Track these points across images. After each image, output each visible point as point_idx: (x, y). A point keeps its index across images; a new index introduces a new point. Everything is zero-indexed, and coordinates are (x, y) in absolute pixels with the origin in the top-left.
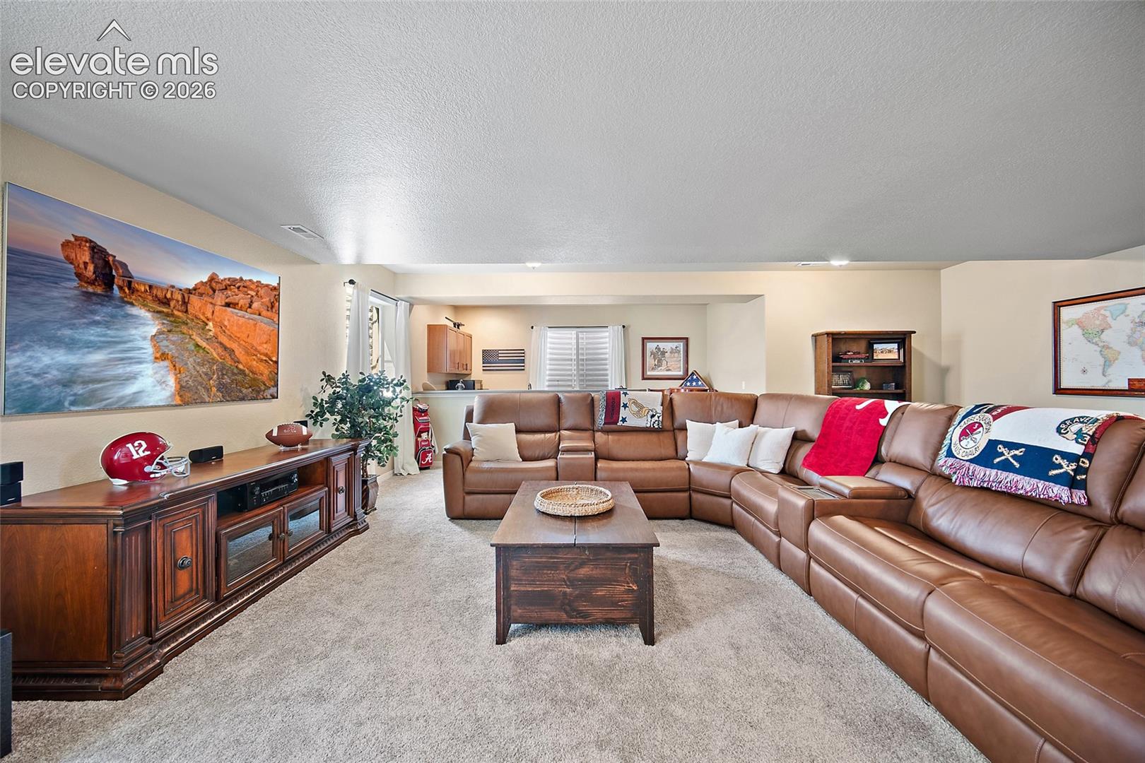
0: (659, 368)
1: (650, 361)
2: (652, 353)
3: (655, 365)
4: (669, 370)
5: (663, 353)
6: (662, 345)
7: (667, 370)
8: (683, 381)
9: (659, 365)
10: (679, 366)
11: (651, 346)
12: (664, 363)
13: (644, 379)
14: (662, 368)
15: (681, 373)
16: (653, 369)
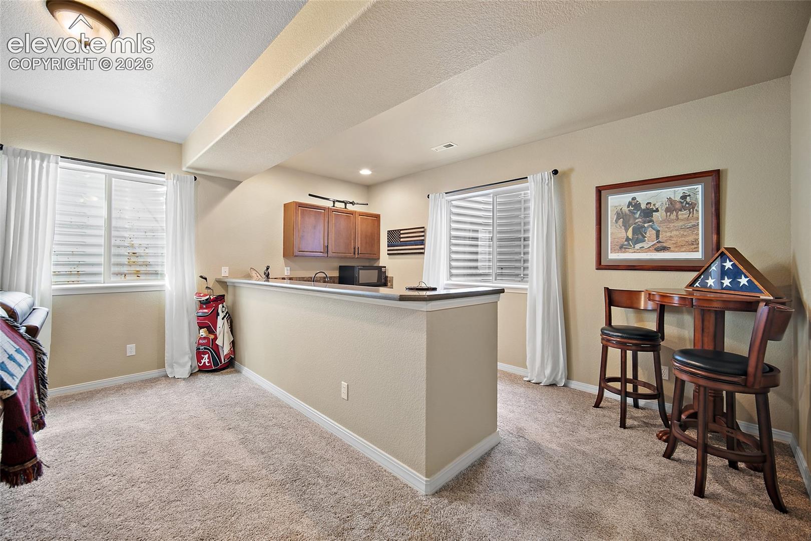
0: (638, 246)
1: (614, 231)
2: (620, 215)
3: (628, 239)
4: (664, 249)
5: (648, 213)
6: (643, 197)
7: (658, 250)
8: (694, 275)
9: (639, 235)
10: (691, 239)
11: (616, 202)
12: (650, 234)
13: (600, 266)
14: (646, 245)
15: (698, 255)
16: (621, 247)
